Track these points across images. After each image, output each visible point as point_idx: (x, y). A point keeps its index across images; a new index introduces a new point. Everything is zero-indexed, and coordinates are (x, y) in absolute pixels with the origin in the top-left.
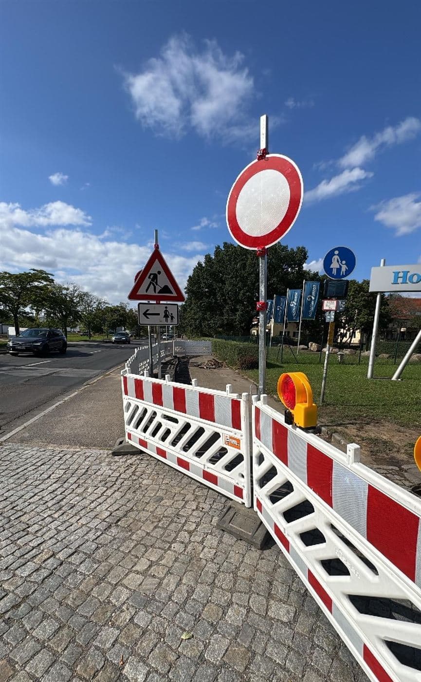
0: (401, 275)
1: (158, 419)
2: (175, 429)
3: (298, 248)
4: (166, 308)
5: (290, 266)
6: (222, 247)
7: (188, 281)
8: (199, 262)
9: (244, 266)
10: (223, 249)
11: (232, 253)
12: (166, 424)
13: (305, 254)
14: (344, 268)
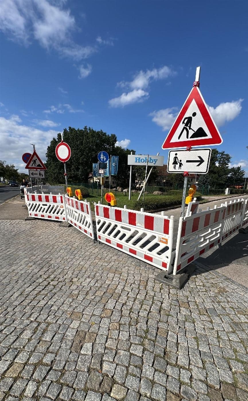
0: (138, 159)
1: (41, 206)
2: (46, 207)
3: (112, 135)
4: (40, 172)
5: (108, 144)
6: (68, 130)
7: (48, 149)
8: (54, 138)
9: (82, 143)
10: (69, 131)
11: (74, 135)
12: (44, 207)
13: (116, 138)
14: (105, 159)
